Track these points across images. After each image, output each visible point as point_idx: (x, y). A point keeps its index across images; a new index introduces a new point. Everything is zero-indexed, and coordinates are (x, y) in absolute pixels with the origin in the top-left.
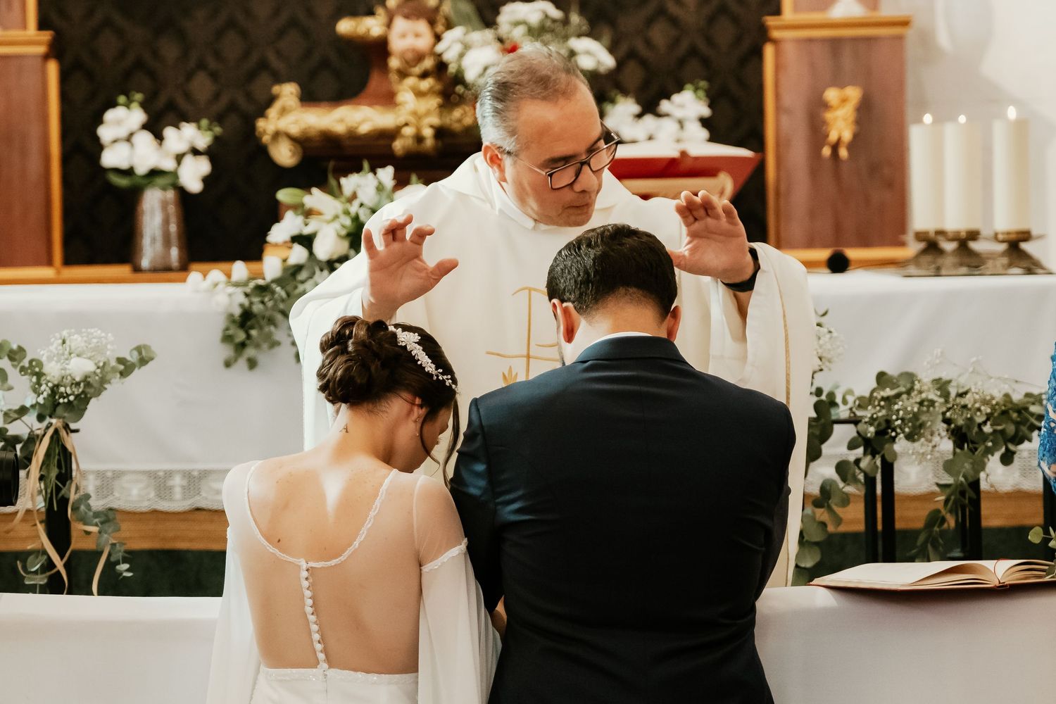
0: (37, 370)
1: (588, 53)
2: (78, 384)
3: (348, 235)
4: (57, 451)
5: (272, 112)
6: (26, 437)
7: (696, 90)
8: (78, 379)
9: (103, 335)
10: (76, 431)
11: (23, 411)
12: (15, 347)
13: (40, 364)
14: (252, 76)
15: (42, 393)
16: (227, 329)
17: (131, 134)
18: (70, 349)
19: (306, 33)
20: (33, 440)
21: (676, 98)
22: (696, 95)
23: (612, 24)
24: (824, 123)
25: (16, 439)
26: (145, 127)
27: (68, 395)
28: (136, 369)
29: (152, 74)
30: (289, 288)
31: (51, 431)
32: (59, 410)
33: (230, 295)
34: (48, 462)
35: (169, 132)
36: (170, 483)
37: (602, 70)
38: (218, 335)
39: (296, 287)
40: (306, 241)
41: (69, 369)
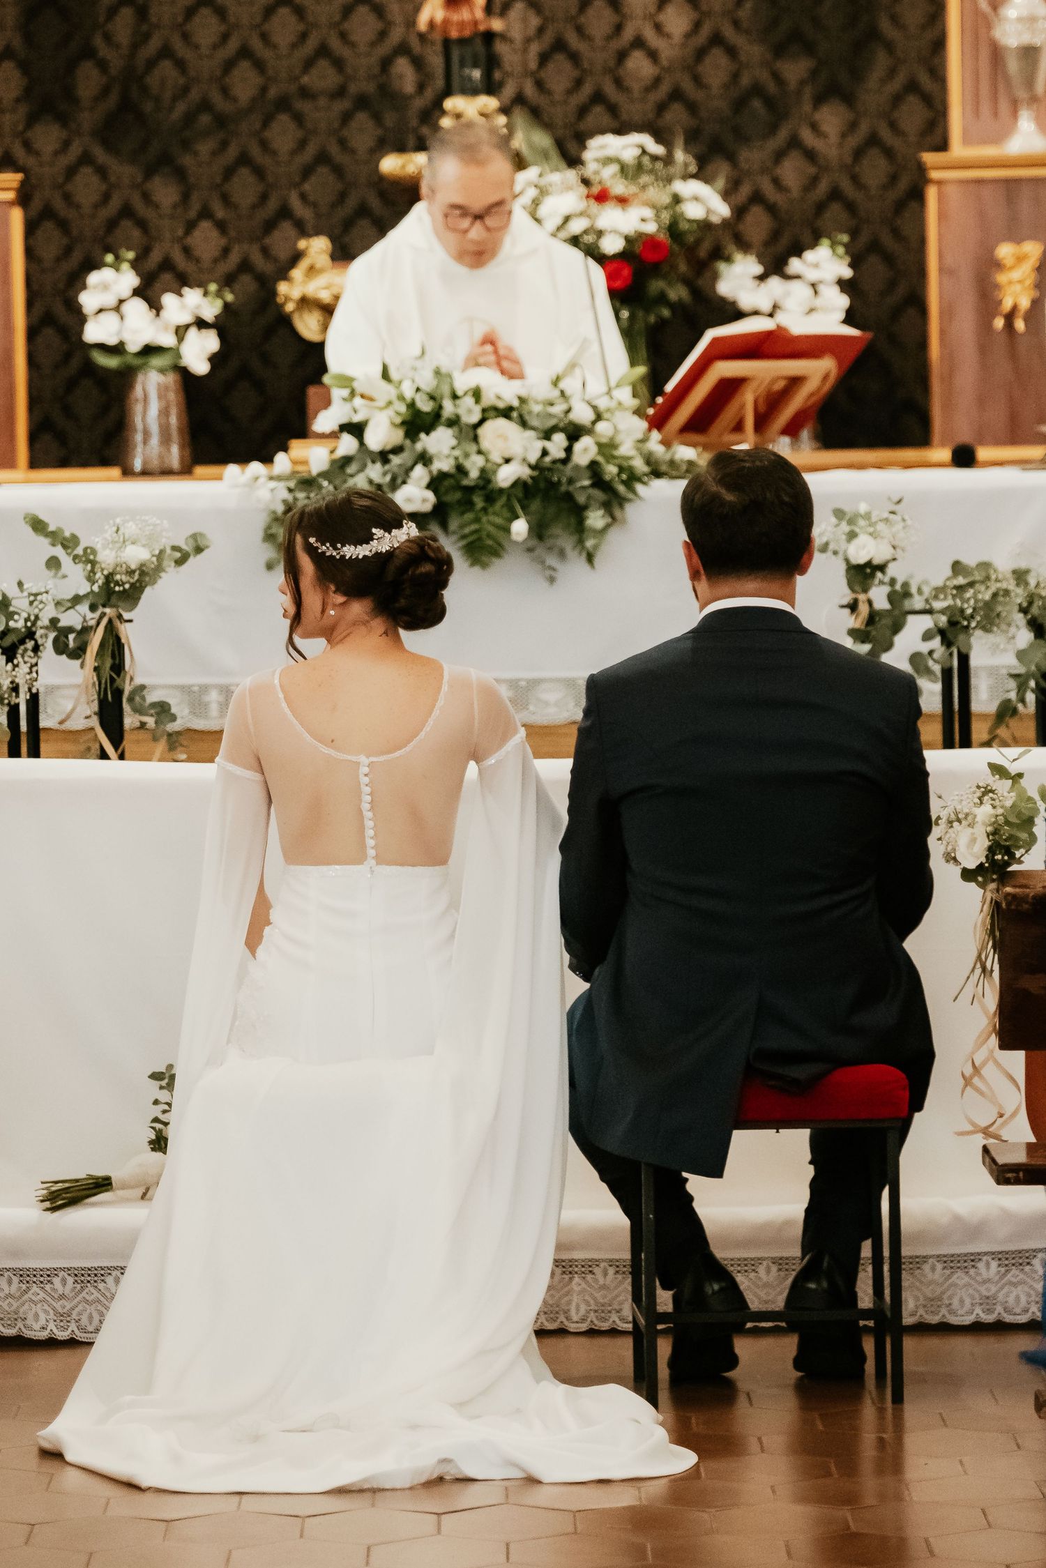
0: (92, 557)
1: (696, 199)
2: (133, 572)
3: (403, 423)
4: (111, 642)
5: (297, 273)
6: (79, 627)
7: (833, 246)
8: (133, 567)
9: (158, 522)
10: (130, 621)
11: (76, 600)
12: (67, 534)
13: (94, 552)
14: (270, 226)
15: (97, 581)
16: (269, 527)
17: (121, 301)
18: (124, 538)
19: (338, 171)
20: (86, 631)
21: (809, 255)
22: (834, 251)
23: (731, 158)
24: (997, 287)
25: (70, 630)
26: (137, 292)
27: (123, 584)
28: (192, 557)
29: (142, 224)
30: (337, 482)
31: (104, 622)
32: (114, 600)
33: (272, 490)
34: (102, 653)
35: (168, 299)
36: (206, 699)
37: (715, 219)
38: (260, 534)
39: (345, 481)
40: (356, 429)
41: (124, 557)
